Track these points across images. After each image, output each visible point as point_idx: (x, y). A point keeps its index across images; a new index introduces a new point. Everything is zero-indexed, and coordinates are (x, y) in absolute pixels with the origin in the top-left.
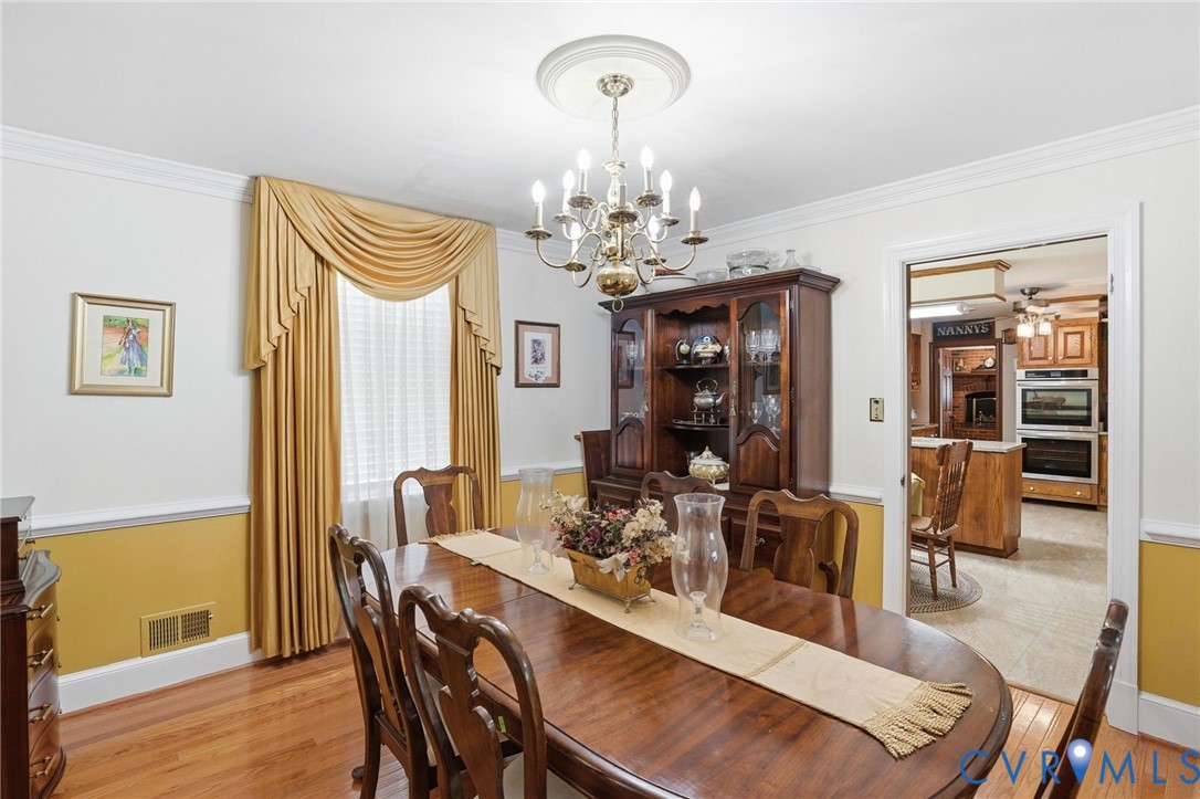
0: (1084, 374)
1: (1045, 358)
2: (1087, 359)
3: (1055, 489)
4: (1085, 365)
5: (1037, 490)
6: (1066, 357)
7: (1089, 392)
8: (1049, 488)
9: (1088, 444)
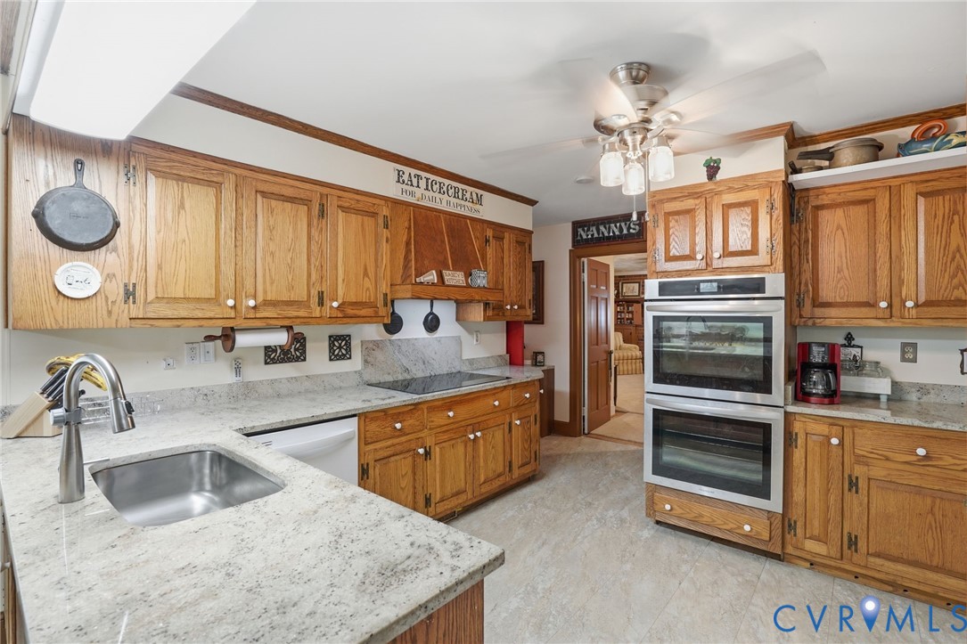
0: (757, 286)
1: (691, 257)
2: (762, 258)
3: (707, 512)
4: (761, 268)
5: (678, 511)
6: (727, 253)
7: (767, 322)
8: (698, 509)
9: (766, 428)
